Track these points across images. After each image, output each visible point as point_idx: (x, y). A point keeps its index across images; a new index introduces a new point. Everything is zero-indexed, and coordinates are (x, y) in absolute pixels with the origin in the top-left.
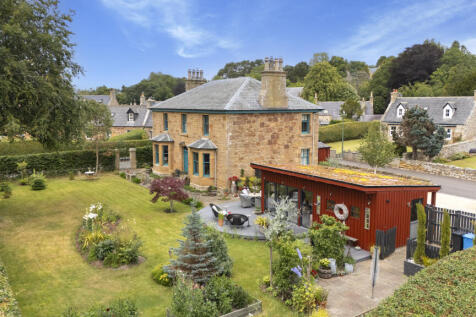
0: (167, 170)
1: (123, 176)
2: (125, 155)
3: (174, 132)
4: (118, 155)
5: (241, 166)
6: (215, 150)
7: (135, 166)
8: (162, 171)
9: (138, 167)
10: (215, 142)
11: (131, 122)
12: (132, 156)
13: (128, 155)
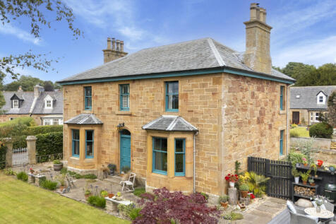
0: (91, 165)
1: (22, 177)
2: (20, 146)
3: (105, 110)
4: (10, 147)
5: (235, 157)
6: (194, 132)
7: (34, 160)
8: (83, 166)
9: (38, 162)
10: (193, 120)
11: (16, 109)
12: (31, 146)
13: (26, 146)
